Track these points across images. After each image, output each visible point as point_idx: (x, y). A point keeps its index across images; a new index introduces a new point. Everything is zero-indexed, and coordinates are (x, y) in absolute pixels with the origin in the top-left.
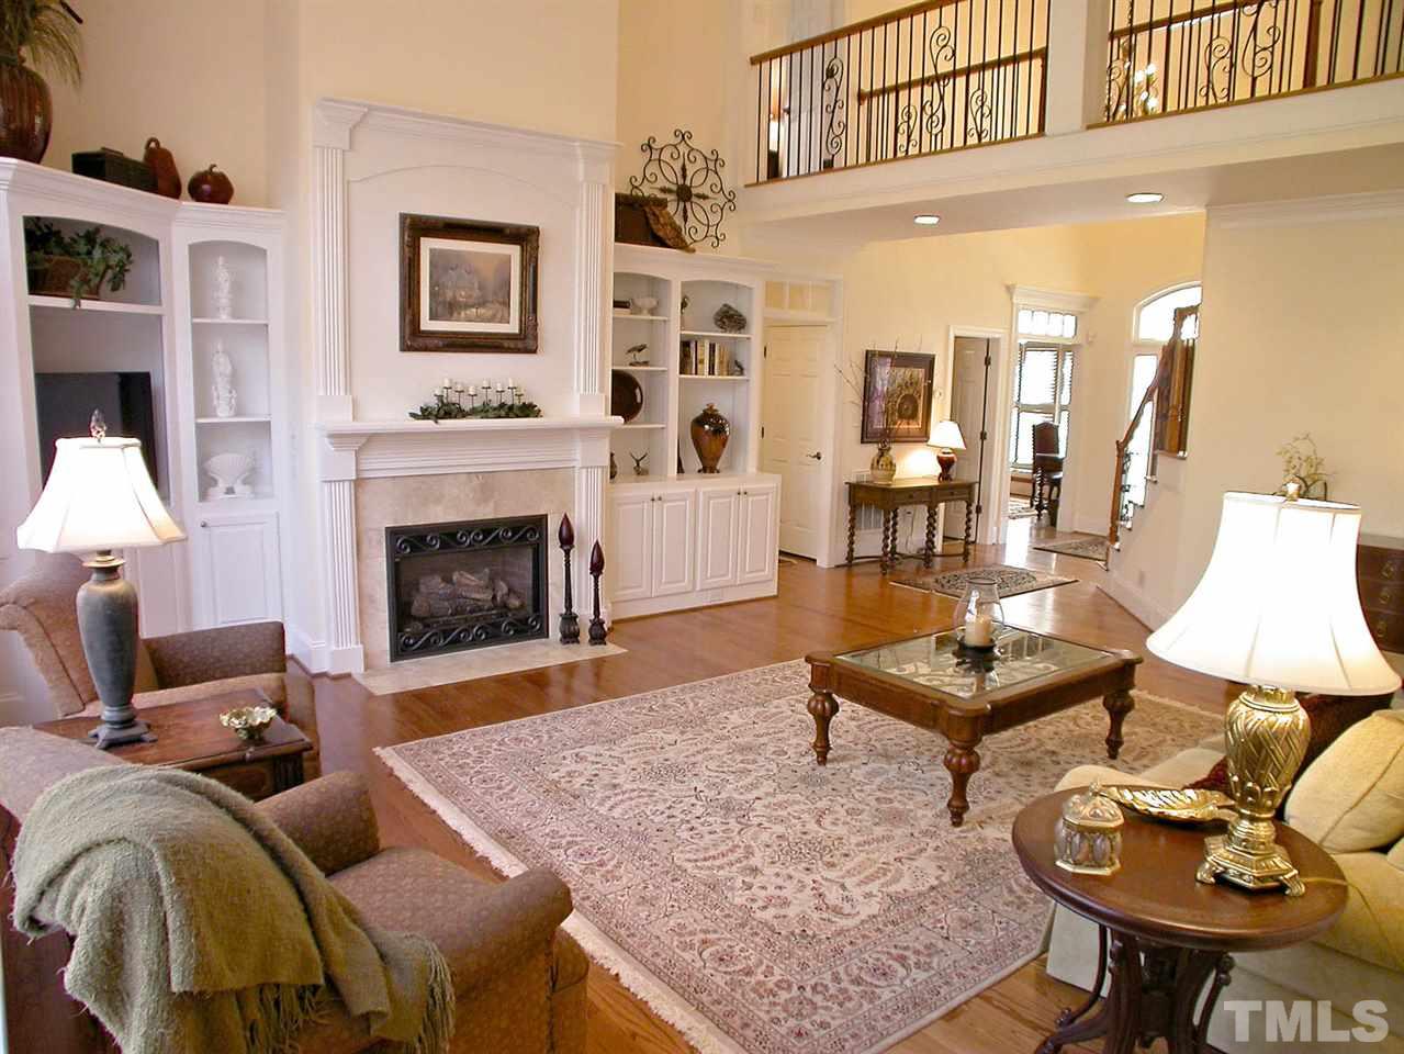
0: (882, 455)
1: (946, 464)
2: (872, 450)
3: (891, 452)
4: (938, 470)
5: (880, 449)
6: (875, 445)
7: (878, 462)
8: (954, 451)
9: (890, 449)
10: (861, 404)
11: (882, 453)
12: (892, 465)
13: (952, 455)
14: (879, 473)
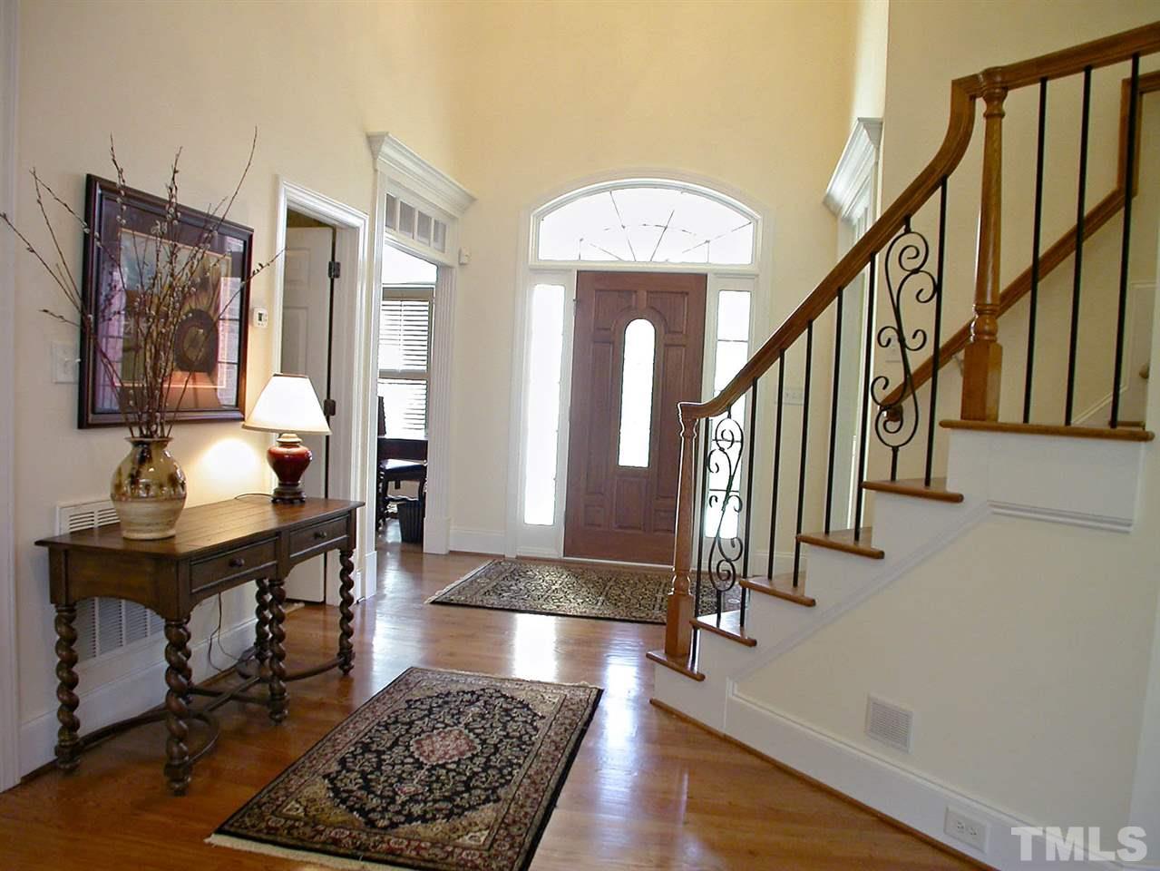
0: (144, 459)
1: (288, 467)
2: (116, 446)
3: (169, 451)
4: (270, 482)
5: (136, 444)
6: (126, 433)
7: (134, 480)
8: (306, 437)
9: (164, 442)
10: (77, 318)
11: (146, 450)
12: (175, 482)
13: (301, 449)
14: (140, 509)
